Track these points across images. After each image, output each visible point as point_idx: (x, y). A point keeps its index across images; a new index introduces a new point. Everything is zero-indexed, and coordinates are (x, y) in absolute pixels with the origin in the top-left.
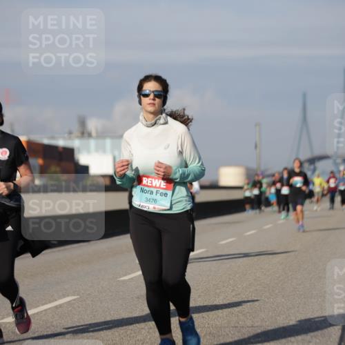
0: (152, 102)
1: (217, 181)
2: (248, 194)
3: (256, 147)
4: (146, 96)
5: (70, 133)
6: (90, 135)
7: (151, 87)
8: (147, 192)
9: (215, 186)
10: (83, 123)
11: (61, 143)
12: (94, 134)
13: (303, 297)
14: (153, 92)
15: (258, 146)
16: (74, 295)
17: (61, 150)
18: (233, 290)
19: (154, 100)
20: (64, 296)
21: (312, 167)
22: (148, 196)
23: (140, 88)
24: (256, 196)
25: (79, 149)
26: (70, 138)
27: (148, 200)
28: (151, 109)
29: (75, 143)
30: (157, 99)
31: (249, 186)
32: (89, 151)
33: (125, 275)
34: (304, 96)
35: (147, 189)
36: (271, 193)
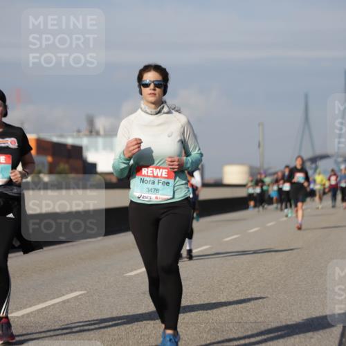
1: (221, 180)
3: (259, 146)
5: (79, 131)
6: (98, 134)
7: (151, 76)
8: (148, 182)
9: (219, 184)
10: (91, 122)
11: (70, 141)
12: (102, 132)
13: (305, 293)
14: (153, 82)
15: (262, 144)
16: (81, 290)
17: (70, 148)
19: (154, 90)
20: (72, 291)
21: (314, 166)
22: (149, 186)
23: (140, 78)
24: (258, 194)
25: (87, 147)
26: (78, 137)
27: (149, 190)
28: (152, 99)
29: (84, 142)
30: (157, 89)
31: (253, 183)
32: (96, 149)
33: (131, 271)
34: (306, 96)
36: (273, 191)
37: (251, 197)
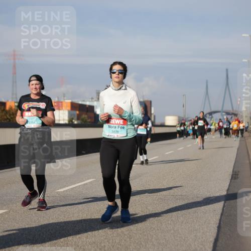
0: (117, 76)
1: (164, 123)
2: (179, 129)
3: (183, 106)
4: (114, 73)
5: (92, 99)
7: (117, 68)
8: (113, 127)
9: (163, 126)
11: (88, 103)
14: (118, 71)
17: (88, 106)
18: (172, 177)
21: (211, 116)
22: (114, 129)
23: (111, 69)
24: (182, 130)
25: (96, 107)
26: (92, 101)
27: (113, 132)
28: (117, 80)
29: (95, 104)
30: (120, 75)
31: (179, 125)
34: (207, 82)
35: (112, 125)
36: (190, 129)
37: (178, 132)
